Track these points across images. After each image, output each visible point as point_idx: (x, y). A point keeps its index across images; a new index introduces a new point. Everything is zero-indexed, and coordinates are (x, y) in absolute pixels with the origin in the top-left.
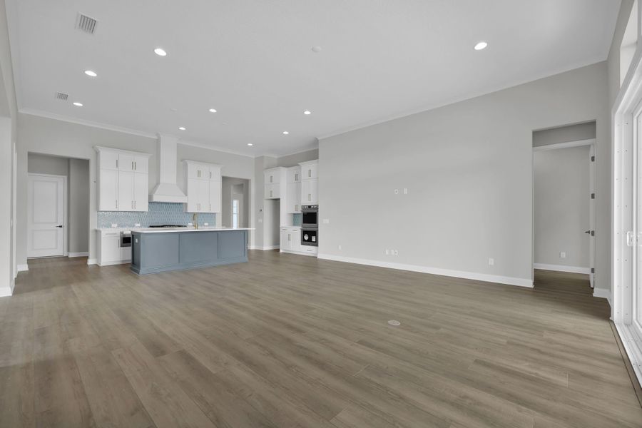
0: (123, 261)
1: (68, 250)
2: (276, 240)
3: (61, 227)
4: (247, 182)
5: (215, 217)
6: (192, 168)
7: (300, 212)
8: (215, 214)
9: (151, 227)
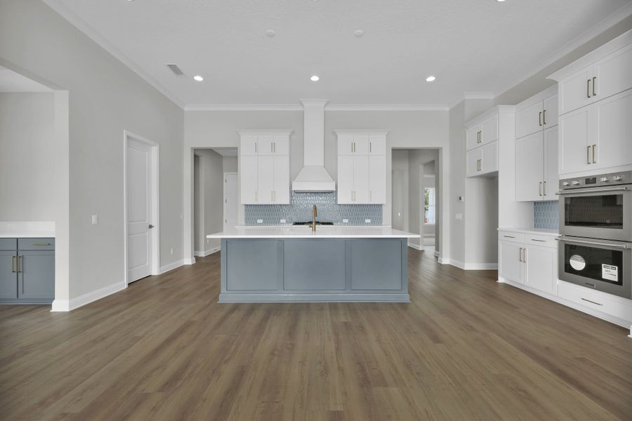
2: (492, 252)
4: (436, 152)
5: (381, 210)
6: (344, 140)
7: (557, 198)
8: (381, 205)
9: (296, 223)
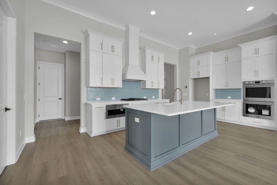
0: (107, 131)
1: (65, 115)
3: (60, 99)
5: (158, 92)
6: (149, 54)
9: (122, 100)
